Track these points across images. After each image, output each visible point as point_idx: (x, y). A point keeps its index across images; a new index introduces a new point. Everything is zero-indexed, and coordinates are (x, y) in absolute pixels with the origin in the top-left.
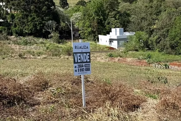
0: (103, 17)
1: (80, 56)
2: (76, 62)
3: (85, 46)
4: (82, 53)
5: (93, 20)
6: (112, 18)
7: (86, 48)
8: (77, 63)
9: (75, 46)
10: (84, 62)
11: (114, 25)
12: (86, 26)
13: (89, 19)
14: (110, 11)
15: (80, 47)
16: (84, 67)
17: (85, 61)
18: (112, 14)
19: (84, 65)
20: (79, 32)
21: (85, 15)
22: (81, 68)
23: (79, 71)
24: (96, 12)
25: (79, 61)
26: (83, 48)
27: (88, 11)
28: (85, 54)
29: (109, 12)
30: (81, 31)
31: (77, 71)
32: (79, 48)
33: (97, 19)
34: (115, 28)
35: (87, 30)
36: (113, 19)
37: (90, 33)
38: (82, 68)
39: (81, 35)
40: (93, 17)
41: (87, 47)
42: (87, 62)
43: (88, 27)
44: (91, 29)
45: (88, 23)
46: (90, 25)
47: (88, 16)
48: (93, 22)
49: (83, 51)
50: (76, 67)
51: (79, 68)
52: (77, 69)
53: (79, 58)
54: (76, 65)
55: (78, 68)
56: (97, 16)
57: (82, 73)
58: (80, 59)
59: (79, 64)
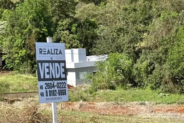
0: (47, 28)
1: (48, 67)
2: (42, 77)
3: (57, 50)
4: (52, 62)
5: (29, 36)
6: (64, 30)
7: (58, 52)
8: (45, 79)
9: (40, 49)
10: (56, 79)
11: (69, 43)
12: (15, 45)
13: (22, 34)
14: (60, 17)
15: (49, 51)
16: (56, 88)
17: (58, 76)
18: (64, 23)
19: (55, 84)
20: (3, 58)
21: (13, 26)
22: (50, 89)
23: (47, 96)
24: (34, 20)
25: (47, 76)
26: (53, 52)
27: (18, 19)
28: (57, 64)
29: (58, 21)
30: (7, 56)
31: (45, 94)
32: (47, 53)
33: (36, 32)
34: (69, 48)
35: (18, 53)
36: (66, 32)
37: (23, 60)
38: (53, 89)
39: (7, 62)
40: (30, 30)
41: (60, 51)
42: (60, 79)
43: (21, 48)
44: (25, 51)
45: (20, 40)
46: (24, 44)
47: (18, 28)
48: (29, 39)
49: (54, 59)
50: (41, 87)
51: (48, 90)
52: (44, 91)
53: (47, 70)
54: (43, 83)
55: (46, 89)
56: (37, 27)
57: (52, 99)
58: (48, 73)
59: (47, 82)
